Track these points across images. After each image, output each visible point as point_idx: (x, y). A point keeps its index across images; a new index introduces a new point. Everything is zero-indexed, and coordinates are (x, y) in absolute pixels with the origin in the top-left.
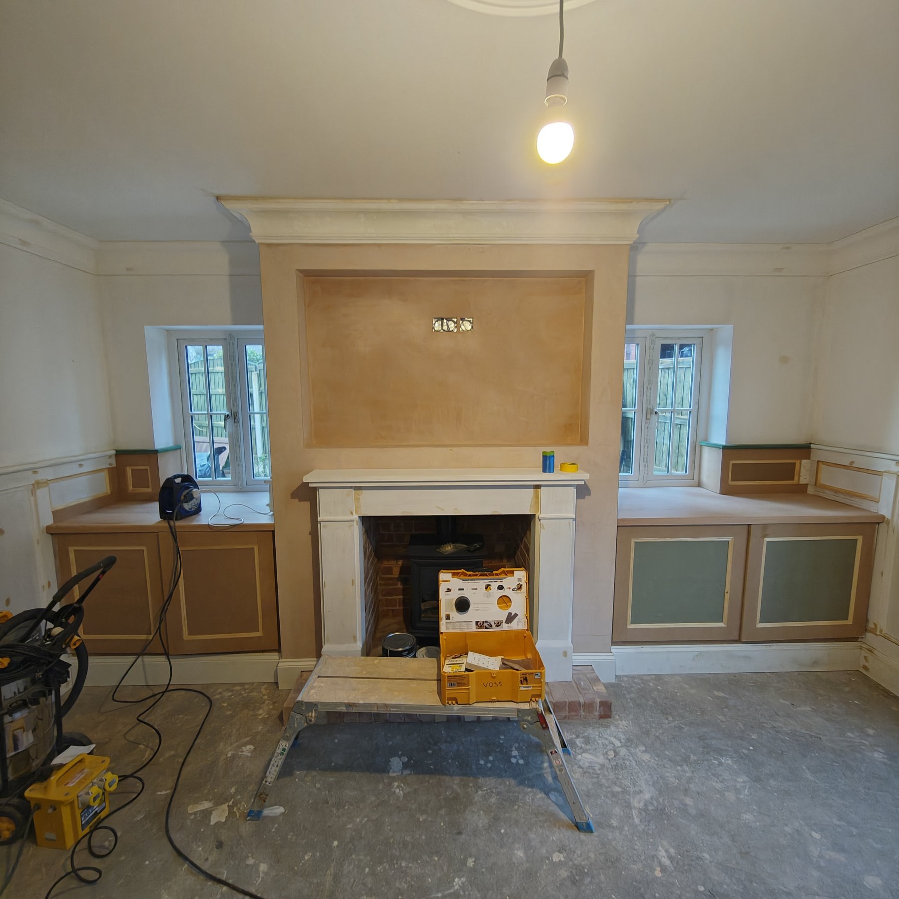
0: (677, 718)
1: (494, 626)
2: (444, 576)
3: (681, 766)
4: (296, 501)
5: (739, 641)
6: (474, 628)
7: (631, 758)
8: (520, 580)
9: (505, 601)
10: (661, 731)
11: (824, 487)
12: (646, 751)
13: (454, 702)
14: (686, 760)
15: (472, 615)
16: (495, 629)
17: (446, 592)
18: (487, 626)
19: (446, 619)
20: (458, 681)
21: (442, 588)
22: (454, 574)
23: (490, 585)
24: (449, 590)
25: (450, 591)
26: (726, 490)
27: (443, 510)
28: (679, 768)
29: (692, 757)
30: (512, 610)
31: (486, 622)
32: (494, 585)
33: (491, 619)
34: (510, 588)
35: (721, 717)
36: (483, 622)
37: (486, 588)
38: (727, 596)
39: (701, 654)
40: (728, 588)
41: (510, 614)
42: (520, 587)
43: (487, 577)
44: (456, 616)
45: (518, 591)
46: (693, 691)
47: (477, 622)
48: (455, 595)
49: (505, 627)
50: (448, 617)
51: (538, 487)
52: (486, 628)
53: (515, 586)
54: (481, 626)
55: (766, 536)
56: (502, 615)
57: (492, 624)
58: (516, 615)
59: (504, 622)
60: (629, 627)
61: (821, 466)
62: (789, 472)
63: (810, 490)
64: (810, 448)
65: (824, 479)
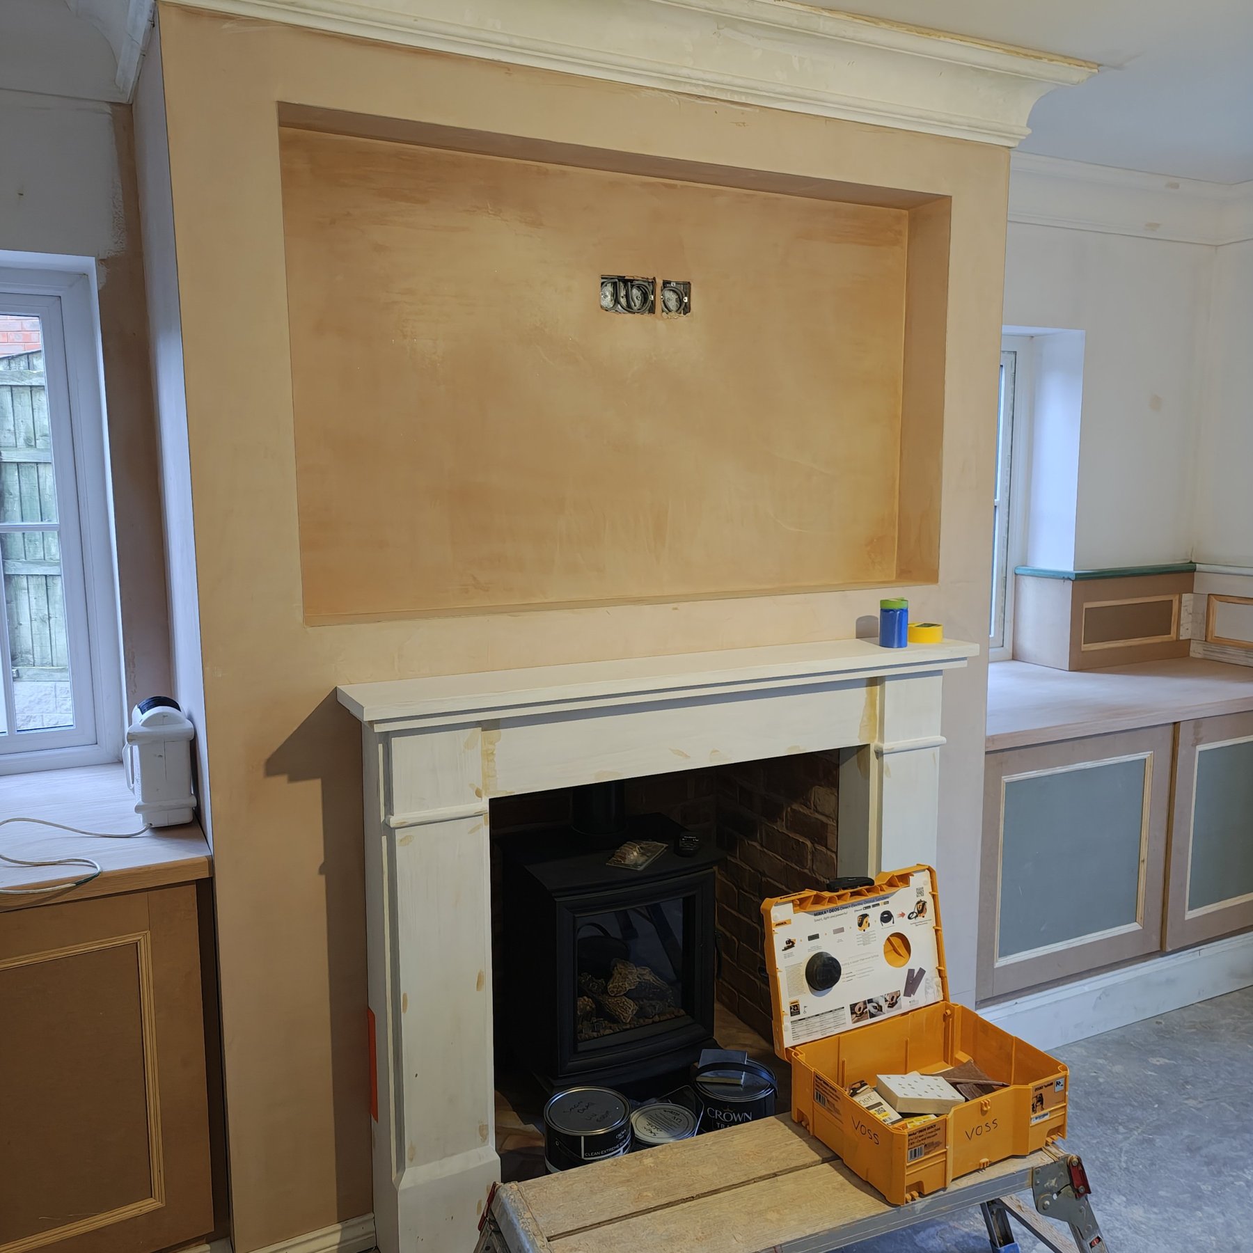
0: (1132, 1126)
1: (885, 1006)
2: (780, 911)
3: (1199, 1209)
4: (283, 779)
5: (1162, 952)
6: (848, 1022)
7: (1117, 1224)
8: (920, 892)
9: (900, 945)
10: (1124, 1158)
11: (1221, 642)
12: (1129, 1203)
13: (915, 1194)
14: (1198, 1196)
15: (843, 994)
16: (888, 1013)
17: (786, 949)
18: (873, 1011)
19: (792, 1014)
20: (927, 1142)
21: (779, 937)
22: (800, 904)
23: (865, 916)
24: (790, 944)
25: (792, 946)
27: (687, 757)
28: (1199, 1214)
29: (1203, 1187)
30: (914, 963)
31: (870, 1001)
32: (875, 914)
33: (879, 992)
34: (903, 915)
35: (1191, 1102)
36: (865, 1003)
37: (860, 925)
38: (1143, 868)
39: (1106, 992)
40: (1144, 855)
41: (911, 971)
42: (921, 909)
43: (863, 898)
44: (812, 1002)
45: (920, 918)
46: (1118, 1068)
47: (853, 1007)
48: (803, 954)
49: (905, 1004)
50: (795, 1010)
51: (873, 682)
52: (872, 1016)
53: (912, 908)
54: (861, 1014)
55: (1198, 741)
56: (896, 980)
57: (882, 1003)
58: (922, 972)
59: (902, 993)
60: (997, 965)
61: (1217, 605)
62: (1160, 618)
63: (1196, 650)
64: (1194, 570)
65: (1221, 629)
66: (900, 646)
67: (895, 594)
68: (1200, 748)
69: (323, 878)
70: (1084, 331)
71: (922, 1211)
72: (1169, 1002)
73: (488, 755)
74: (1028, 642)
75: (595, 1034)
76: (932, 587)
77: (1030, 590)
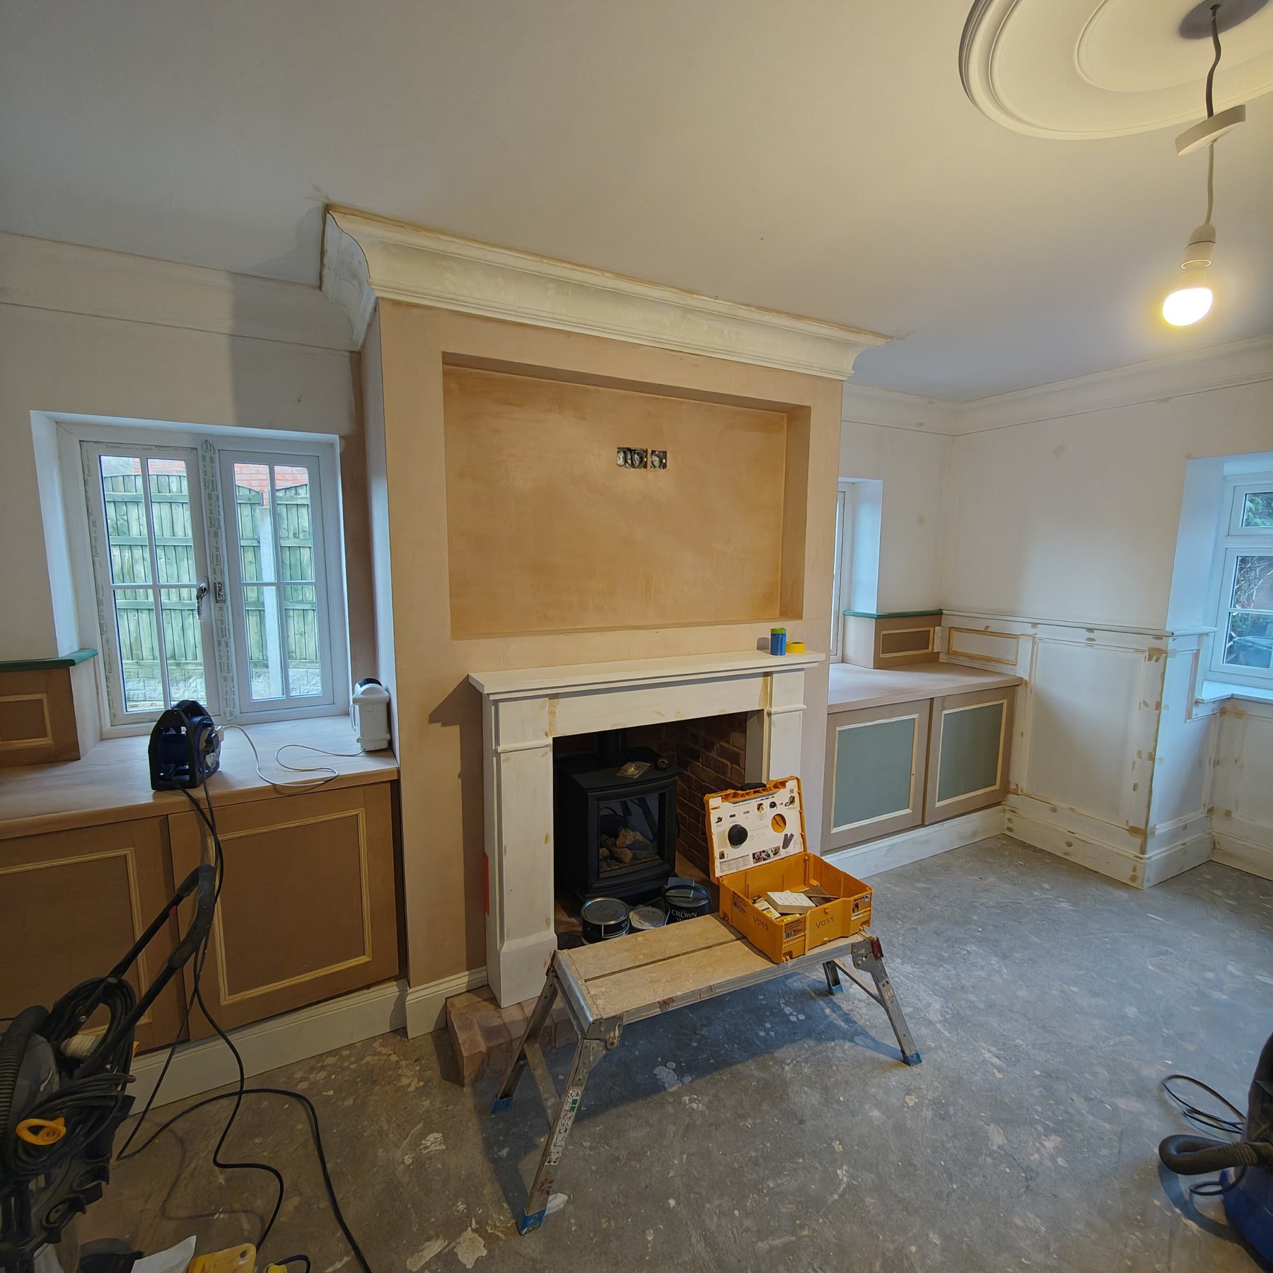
0: (905, 920)
1: (772, 855)
2: (714, 801)
3: (942, 966)
4: (438, 725)
5: (923, 825)
6: (751, 863)
7: (897, 975)
8: (792, 791)
9: (780, 821)
10: (901, 938)
11: (957, 654)
12: (903, 963)
13: (788, 957)
14: (941, 959)
15: (748, 848)
16: (773, 858)
17: (717, 822)
18: (765, 857)
19: (720, 859)
20: (795, 929)
21: (713, 817)
22: (725, 798)
23: (761, 804)
24: (720, 820)
25: (721, 821)
26: (880, 664)
27: (663, 715)
28: (942, 969)
29: (944, 954)
30: (788, 831)
31: (764, 851)
32: (766, 803)
33: (768, 847)
34: (782, 804)
35: (938, 908)
36: (760, 852)
37: (758, 809)
38: (913, 778)
39: (892, 846)
40: (913, 772)
41: (786, 835)
42: (792, 801)
43: (760, 794)
44: (731, 852)
45: (791, 806)
46: (898, 889)
47: (754, 855)
48: (727, 825)
49: (783, 853)
50: (722, 856)
51: (766, 674)
52: (764, 860)
53: (787, 800)
54: (759, 859)
55: (944, 709)
56: (778, 840)
57: (770, 852)
58: (792, 836)
59: (781, 847)
60: (832, 832)
61: (954, 633)
62: (923, 640)
63: (943, 658)
64: (942, 614)
65: (956, 647)
66: (781, 655)
67: (777, 625)
68: (945, 712)
69: (460, 780)
70: (882, 481)
71: (792, 967)
72: (925, 853)
73: (552, 713)
74: (851, 652)
75: (609, 869)
76: (800, 621)
77: (852, 623)
